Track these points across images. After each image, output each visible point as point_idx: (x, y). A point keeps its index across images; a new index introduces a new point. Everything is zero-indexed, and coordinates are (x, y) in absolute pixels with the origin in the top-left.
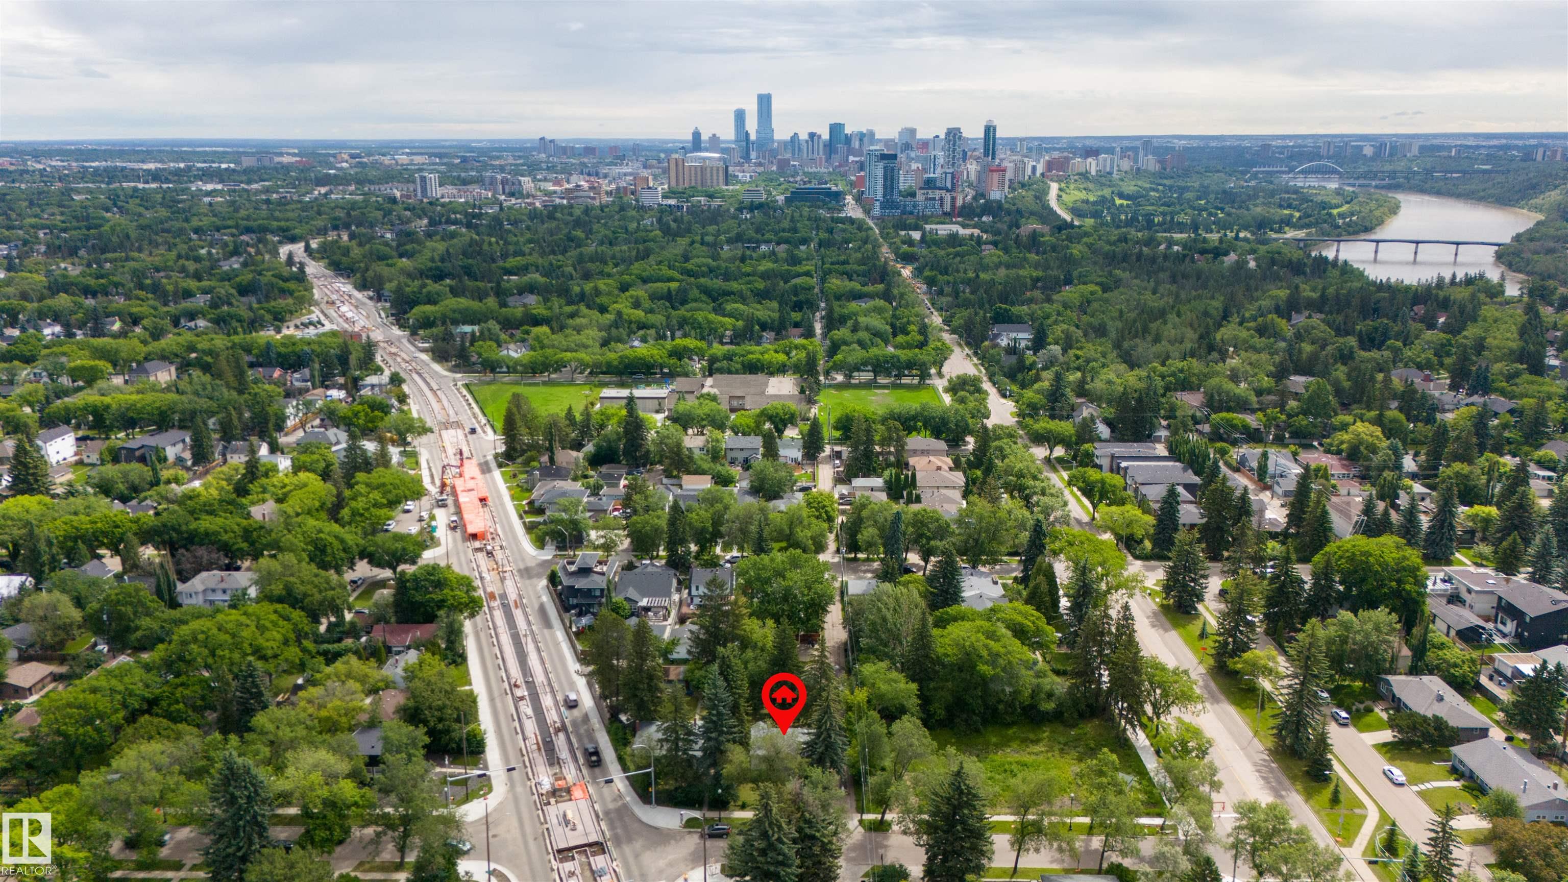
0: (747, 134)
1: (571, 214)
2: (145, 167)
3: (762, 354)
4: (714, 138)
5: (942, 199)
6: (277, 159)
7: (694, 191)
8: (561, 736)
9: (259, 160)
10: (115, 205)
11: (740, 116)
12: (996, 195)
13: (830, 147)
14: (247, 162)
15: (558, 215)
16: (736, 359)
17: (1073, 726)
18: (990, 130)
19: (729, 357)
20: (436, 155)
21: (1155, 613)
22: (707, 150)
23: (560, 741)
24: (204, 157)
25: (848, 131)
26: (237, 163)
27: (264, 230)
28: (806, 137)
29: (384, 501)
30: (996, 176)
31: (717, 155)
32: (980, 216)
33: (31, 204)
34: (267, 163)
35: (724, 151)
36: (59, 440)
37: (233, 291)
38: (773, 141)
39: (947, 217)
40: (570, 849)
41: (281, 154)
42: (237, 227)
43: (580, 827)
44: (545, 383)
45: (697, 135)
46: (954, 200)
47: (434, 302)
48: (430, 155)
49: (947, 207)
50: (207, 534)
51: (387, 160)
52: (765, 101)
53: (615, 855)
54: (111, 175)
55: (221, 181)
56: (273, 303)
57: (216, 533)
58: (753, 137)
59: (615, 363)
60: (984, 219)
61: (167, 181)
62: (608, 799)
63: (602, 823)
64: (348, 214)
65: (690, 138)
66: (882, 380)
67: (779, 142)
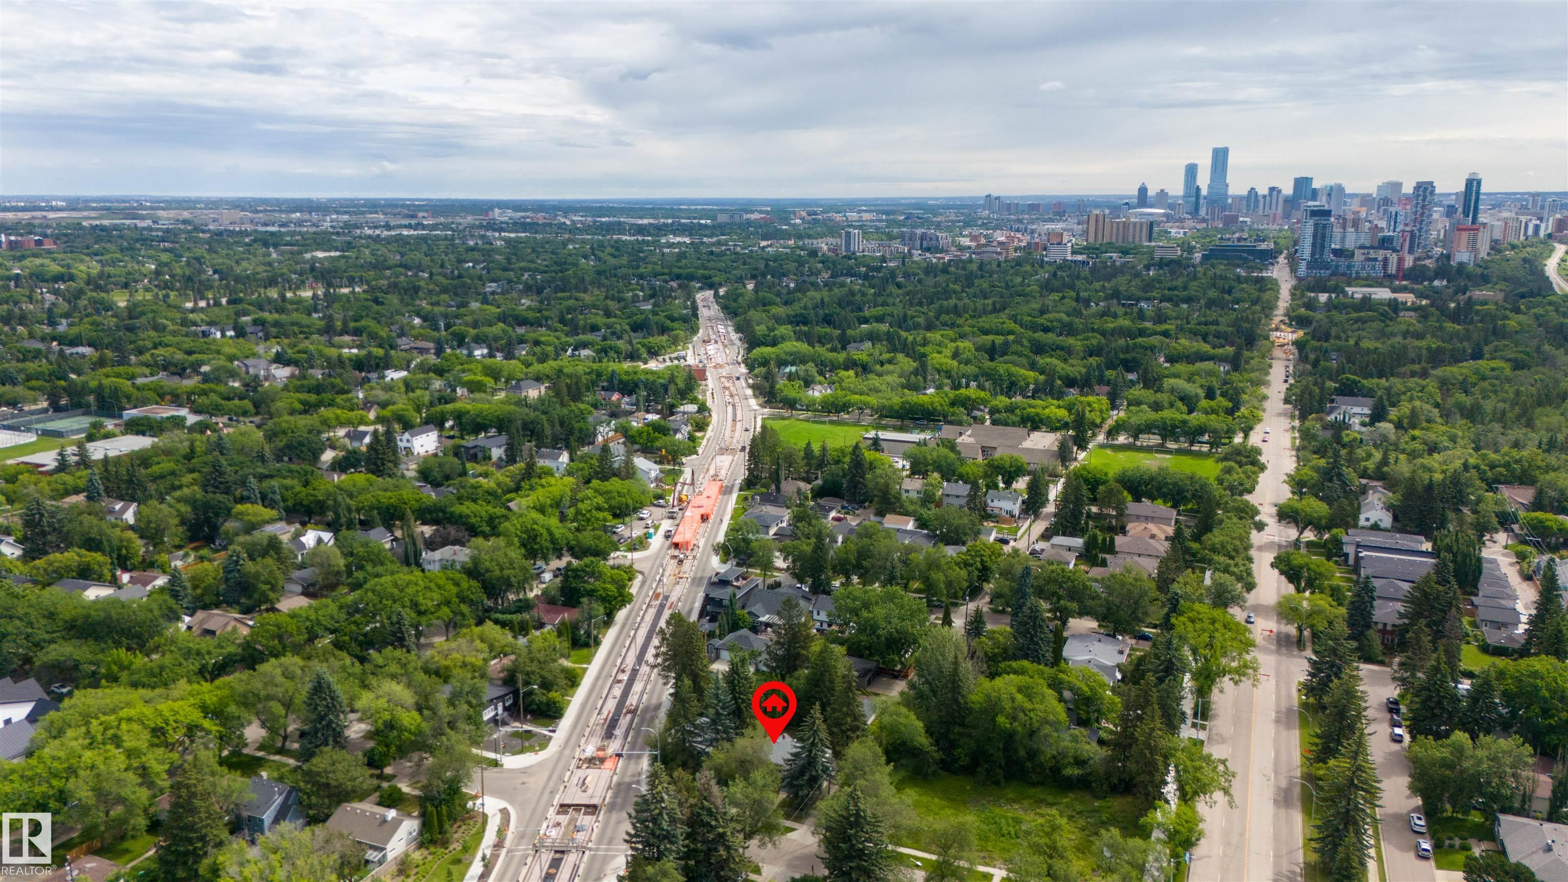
0: (1198, 189)
1: (964, 269)
2: (640, 222)
3: (1044, 408)
4: (1162, 193)
5: (1386, 261)
6: (746, 216)
7: (1111, 247)
8: (629, 716)
9: (732, 217)
10: (593, 254)
11: (1191, 171)
12: (1462, 256)
13: (1291, 203)
14: (722, 218)
15: (952, 269)
16: (1018, 412)
17: (1098, 798)
18: (1473, 184)
19: (1011, 409)
20: (884, 212)
21: (1289, 710)
22: (1152, 206)
23: (624, 721)
24: (690, 214)
25: (1316, 185)
26: (714, 218)
27: (691, 277)
28: (1266, 192)
29: (606, 506)
30: (1465, 235)
31: (1162, 211)
32: (1431, 280)
33: (533, 251)
34: (737, 220)
35: (1171, 206)
36: (424, 436)
37: (627, 328)
38: (1226, 196)
39: (1386, 280)
40: (569, 806)
41: (752, 212)
42: (669, 274)
43: (590, 791)
44: (832, 422)
45: (1143, 190)
46: (1401, 260)
47: (774, 344)
48: (878, 212)
49: (1392, 269)
50: (460, 516)
51: (838, 217)
52: (1220, 157)
53: (600, 818)
54: (608, 228)
55: (691, 235)
56: (651, 339)
57: (468, 516)
58: (1204, 192)
59: (897, 408)
60: (1436, 283)
61: (649, 234)
62: (630, 772)
63: (610, 792)
64: (767, 265)
65: (1136, 193)
66: (1171, 445)
67: (1234, 198)
